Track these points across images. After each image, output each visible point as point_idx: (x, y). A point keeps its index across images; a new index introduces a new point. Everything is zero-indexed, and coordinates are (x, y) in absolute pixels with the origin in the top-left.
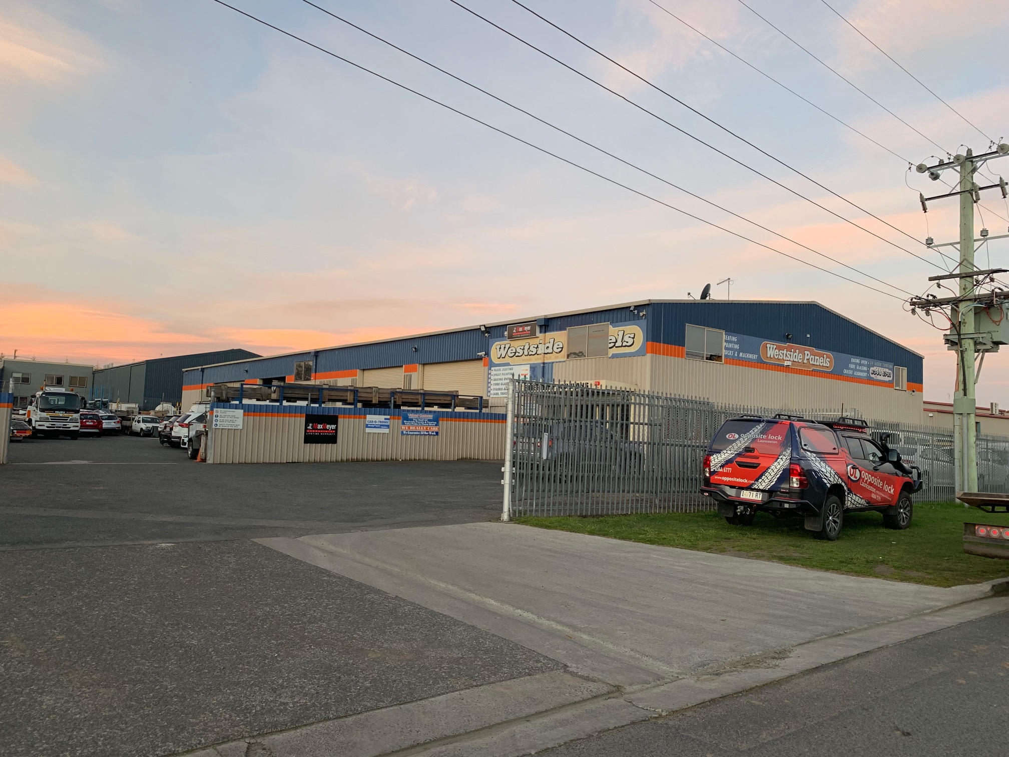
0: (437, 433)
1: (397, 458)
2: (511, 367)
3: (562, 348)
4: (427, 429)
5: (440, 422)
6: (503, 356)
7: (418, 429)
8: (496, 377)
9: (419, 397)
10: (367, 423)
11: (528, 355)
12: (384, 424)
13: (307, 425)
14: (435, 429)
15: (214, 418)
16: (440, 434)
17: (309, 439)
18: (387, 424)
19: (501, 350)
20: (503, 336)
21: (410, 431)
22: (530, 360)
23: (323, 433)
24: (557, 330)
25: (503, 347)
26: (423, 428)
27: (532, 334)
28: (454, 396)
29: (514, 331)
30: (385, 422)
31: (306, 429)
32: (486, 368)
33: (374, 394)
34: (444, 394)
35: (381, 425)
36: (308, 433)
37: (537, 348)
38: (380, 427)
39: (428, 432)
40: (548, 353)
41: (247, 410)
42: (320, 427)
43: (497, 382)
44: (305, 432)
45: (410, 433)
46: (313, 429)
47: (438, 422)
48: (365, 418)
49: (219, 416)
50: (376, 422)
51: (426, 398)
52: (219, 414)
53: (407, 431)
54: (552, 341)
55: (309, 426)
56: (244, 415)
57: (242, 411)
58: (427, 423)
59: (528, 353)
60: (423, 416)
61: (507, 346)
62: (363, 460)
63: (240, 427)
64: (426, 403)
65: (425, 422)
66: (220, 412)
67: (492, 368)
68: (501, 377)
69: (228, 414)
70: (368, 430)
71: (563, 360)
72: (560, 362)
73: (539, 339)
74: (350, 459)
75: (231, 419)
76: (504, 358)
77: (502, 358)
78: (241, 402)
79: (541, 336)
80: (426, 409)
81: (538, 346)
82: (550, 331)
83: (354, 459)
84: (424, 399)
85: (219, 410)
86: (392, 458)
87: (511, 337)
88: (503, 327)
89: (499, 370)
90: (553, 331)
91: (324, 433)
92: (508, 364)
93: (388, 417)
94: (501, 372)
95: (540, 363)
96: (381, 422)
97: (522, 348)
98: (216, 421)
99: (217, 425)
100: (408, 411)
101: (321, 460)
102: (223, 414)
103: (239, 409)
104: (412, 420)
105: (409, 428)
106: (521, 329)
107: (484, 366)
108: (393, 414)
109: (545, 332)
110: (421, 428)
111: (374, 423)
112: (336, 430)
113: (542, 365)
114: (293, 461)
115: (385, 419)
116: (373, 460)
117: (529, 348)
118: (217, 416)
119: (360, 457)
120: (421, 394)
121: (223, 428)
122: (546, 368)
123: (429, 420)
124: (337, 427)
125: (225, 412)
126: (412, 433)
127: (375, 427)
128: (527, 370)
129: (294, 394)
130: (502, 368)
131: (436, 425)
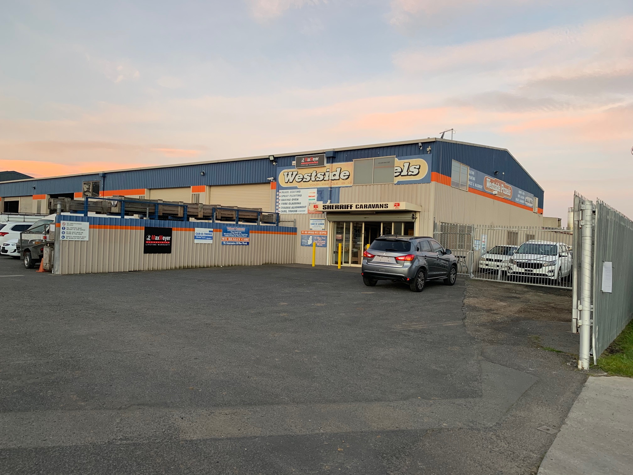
0: (248, 243)
1: (219, 265)
2: (299, 190)
3: (349, 175)
4: (241, 240)
5: (250, 234)
6: (291, 181)
7: (235, 240)
8: (284, 198)
9: (234, 213)
10: (195, 235)
11: (315, 180)
12: (208, 236)
13: (146, 237)
14: (247, 240)
15: (62, 230)
16: (250, 244)
17: (149, 249)
18: (211, 236)
19: (289, 176)
20: (291, 165)
21: (229, 242)
22: (317, 184)
23: (159, 244)
24: (343, 161)
25: (290, 174)
26: (238, 239)
27: (320, 164)
28: (259, 212)
29: (303, 161)
30: (209, 234)
31: (145, 240)
32: (274, 191)
33: (199, 210)
34: (252, 211)
35: (206, 237)
36: (147, 244)
37: (323, 175)
38: (206, 238)
39: (242, 242)
40: (335, 180)
41: (92, 223)
42: (157, 238)
43: (285, 202)
44: (145, 243)
45: (229, 243)
46: (151, 240)
47: (248, 234)
48: (194, 230)
49: (66, 228)
50: (202, 234)
51: (240, 213)
52: (66, 226)
53: (226, 242)
54: (339, 170)
55: (147, 237)
56: (90, 228)
57: (88, 223)
58: (241, 235)
59: (316, 179)
60: (238, 229)
61: (295, 174)
62: (192, 267)
63: (87, 239)
64: (239, 218)
65: (240, 234)
66: (66, 224)
67: (280, 191)
68: (289, 198)
69: (75, 226)
70: (196, 241)
71: (349, 185)
72: (346, 187)
73: (326, 168)
74: (182, 266)
75: (78, 231)
76: (292, 182)
77: (290, 182)
78: (86, 215)
79: (328, 165)
80: (240, 223)
81: (325, 174)
82: (337, 162)
83: (185, 267)
84: (238, 215)
85: (66, 222)
86: (215, 265)
87: (299, 165)
88: (292, 157)
89: (287, 192)
90: (340, 161)
91: (161, 244)
92: (296, 188)
93: (212, 230)
94: (289, 194)
95: (328, 188)
96: (206, 234)
97: (310, 175)
98: (64, 233)
99: (64, 237)
100: (227, 224)
101: (159, 268)
102: (70, 227)
103: (85, 221)
104: (230, 232)
105: (228, 239)
106: (309, 160)
107: (272, 188)
108: (215, 228)
109: (332, 163)
110: (236, 239)
111: (201, 235)
112: (171, 241)
113: (329, 189)
114: (135, 270)
115: (210, 231)
116: (200, 267)
117: (316, 175)
118: (64, 228)
119: (190, 265)
120: (235, 210)
121: (70, 239)
122: (333, 191)
123: (243, 233)
124: (171, 239)
125: (72, 224)
126: (230, 243)
127: (202, 239)
128: (314, 193)
129: (133, 208)
130: (289, 191)
131: (247, 237)
